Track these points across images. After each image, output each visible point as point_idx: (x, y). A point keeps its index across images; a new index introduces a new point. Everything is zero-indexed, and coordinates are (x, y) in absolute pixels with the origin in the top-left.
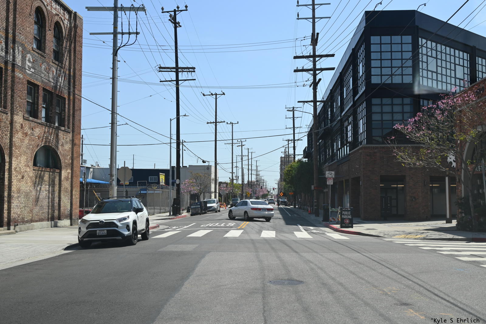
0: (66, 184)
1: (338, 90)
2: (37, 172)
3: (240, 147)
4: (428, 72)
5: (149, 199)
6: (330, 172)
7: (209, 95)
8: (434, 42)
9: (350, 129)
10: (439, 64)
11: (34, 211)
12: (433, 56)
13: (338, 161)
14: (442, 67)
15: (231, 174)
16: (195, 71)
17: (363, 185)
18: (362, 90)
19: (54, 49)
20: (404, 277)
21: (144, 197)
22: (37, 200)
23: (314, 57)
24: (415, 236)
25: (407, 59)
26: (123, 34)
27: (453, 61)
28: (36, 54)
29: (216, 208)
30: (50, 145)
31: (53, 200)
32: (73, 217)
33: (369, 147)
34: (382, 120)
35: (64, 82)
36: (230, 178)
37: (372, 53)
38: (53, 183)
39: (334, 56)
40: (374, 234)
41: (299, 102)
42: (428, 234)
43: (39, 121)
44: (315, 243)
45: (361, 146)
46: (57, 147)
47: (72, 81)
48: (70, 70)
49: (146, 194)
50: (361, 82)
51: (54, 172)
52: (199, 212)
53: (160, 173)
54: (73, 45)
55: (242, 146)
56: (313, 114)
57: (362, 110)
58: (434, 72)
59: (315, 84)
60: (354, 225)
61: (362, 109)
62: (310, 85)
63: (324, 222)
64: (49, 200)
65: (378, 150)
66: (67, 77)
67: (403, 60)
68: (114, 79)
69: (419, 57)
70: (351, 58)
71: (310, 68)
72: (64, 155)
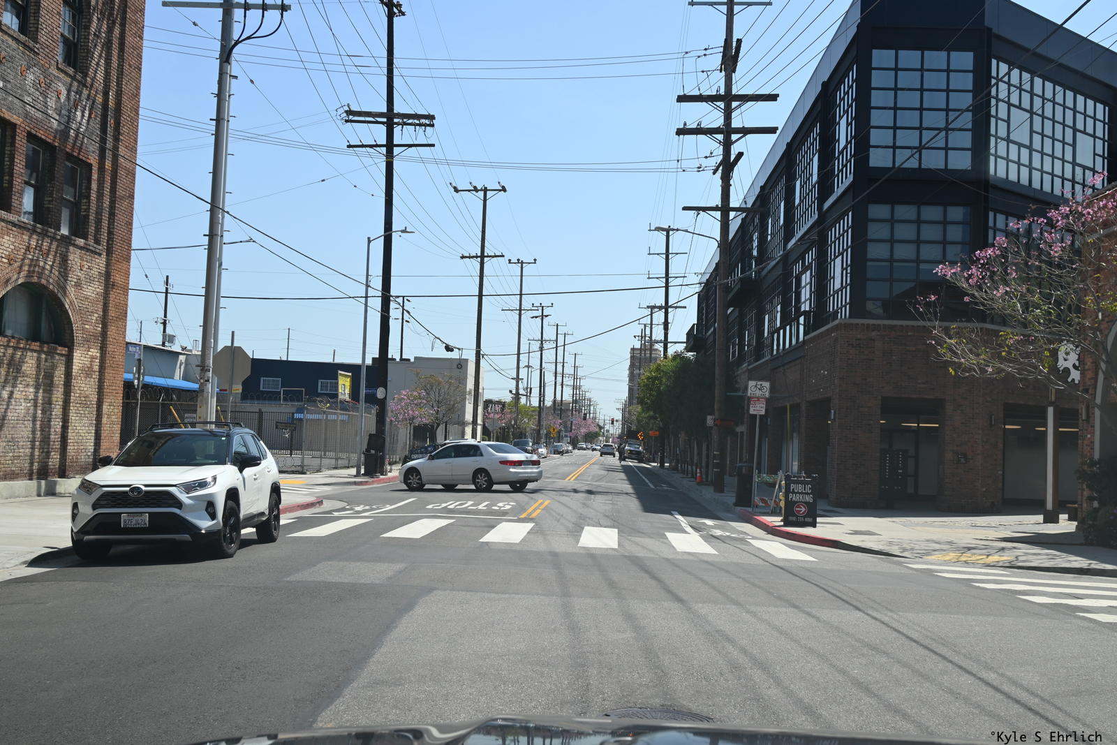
0: (85, 387)
1: (781, 186)
3: (539, 320)
4: (1010, 144)
5: (306, 432)
6: (760, 383)
7: (469, 191)
8: (1027, 71)
9: (808, 280)
10: (1037, 127)
12: (1023, 106)
13: (774, 359)
14: (1043, 135)
15: (514, 382)
16: (433, 126)
17: (837, 420)
18: (843, 182)
19: (64, 37)
21: (295, 428)
23: (728, 99)
24: (985, 557)
25: (962, 111)
26: (247, 7)
27: (1069, 121)
28: (11, 42)
30: (43, 282)
31: (46, 426)
33: (858, 324)
34: (891, 260)
35: (88, 123)
36: (511, 391)
37: (873, 92)
38: (48, 382)
39: (776, 100)
40: (877, 547)
41: (685, 208)
42: (1018, 552)
45: (836, 322)
46: (63, 289)
47: (111, 121)
48: (106, 94)
49: (301, 420)
50: (843, 163)
51: (51, 353)
53: (340, 372)
54: (117, 31)
55: (543, 316)
56: (719, 239)
57: (841, 235)
58: (1025, 146)
59: (727, 167)
60: (819, 520)
61: (841, 232)
62: (714, 168)
63: (738, 508)
64: (34, 425)
65: (879, 333)
66: (99, 111)
67: (950, 113)
68: (221, 121)
69: (989, 105)
70: (819, 107)
71: (715, 125)
72: (79, 311)
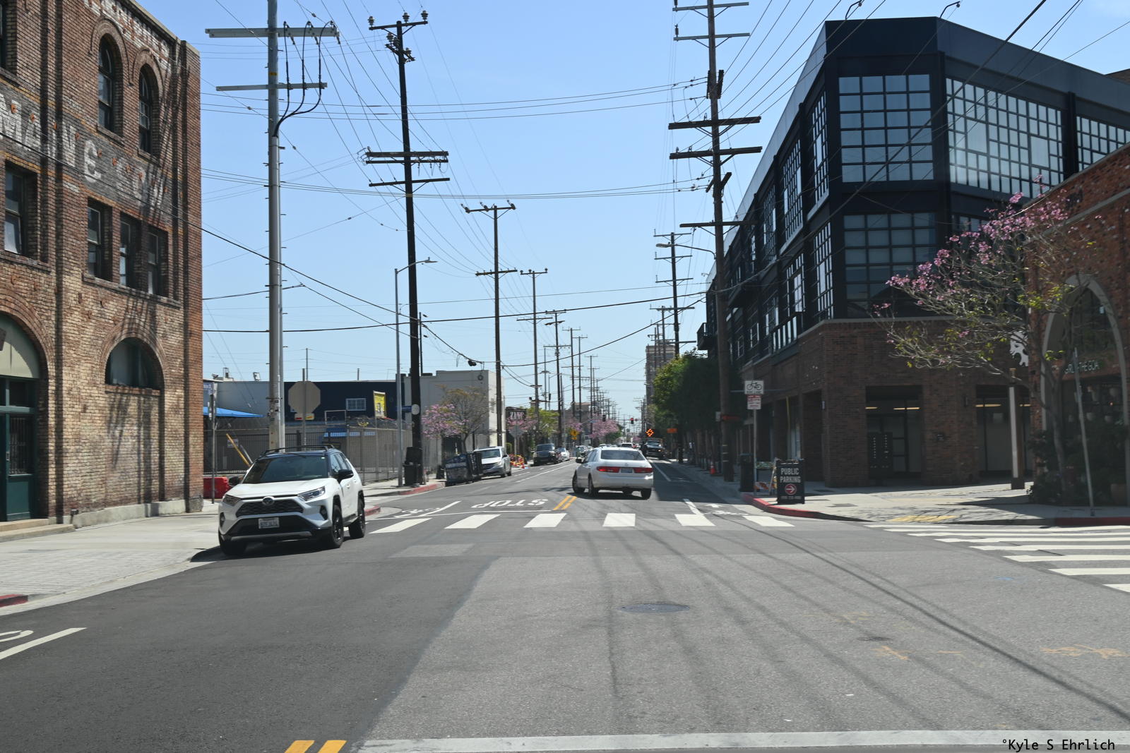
0: (174, 422)
1: (771, 196)
2: (113, 397)
3: (553, 326)
4: (969, 154)
5: (350, 449)
6: (754, 382)
7: (480, 210)
8: (981, 86)
9: (800, 283)
10: (993, 135)
11: (110, 483)
12: (978, 118)
13: (774, 356)
14: (999, 142)
15: (533, 389)
16: (447, 161)
17: (828, 410)
18: (822, 196)
19: (140, 127)
20: (889, 593)
21: (340, 446)
22: (115, 457)
23: (714, 123)
24: (936, 517)
25: (921, 128)
26: (289, 87)
27: (1023, 127)
28: (104, 139)
29: (502, 466)
30: (139, 336)
31: (148, 458)
32: (192, 494)
33: (840, 324)
34: (868, 265)
35: (163, 198)
37: (842, 116)
38: (147, 420)
39: (758, 122)
40: (847, 515)
41: (682, 226)
42: (964, 512)
43: (114, 285)
44: (718, 536)
46: (154, 341)
47: (180, 193)
48: (175, 171)
49: (344, 438)
50: (820, 177)
51: (147, 396)
52: (465, 476)
53: (375, 391)
54: (180, 115)
55: (557, 323)
56: (715, 252)
58: (983, 154)
59: (718, 185)
60: (806, 498)
61: (823, 241)
62: (706, 187)
63: (743, 494)
64: (139, 457)
65: (860, 330)
66: (170, 186)
67: (912, 130)
68: (274, 187)
69: (946, 121)
70: (798, 126)
71: (705, 149)
72: (167, 359)
